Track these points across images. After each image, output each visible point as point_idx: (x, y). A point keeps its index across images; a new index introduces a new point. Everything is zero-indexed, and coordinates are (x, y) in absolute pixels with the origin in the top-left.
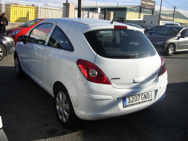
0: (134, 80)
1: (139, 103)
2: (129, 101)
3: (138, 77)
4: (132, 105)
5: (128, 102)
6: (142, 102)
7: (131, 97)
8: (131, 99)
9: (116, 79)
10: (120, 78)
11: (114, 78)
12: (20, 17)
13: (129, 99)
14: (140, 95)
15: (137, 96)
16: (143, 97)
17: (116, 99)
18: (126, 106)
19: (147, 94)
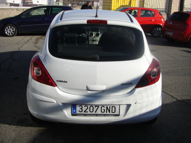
0: (87, 87)
1: (97, 115)
2: (81, 110)
3: (95, 84)
4: (85, 115)
5: (79, 111)
6: (101, 115)
7: (83, 106)
8: (84, 108)
9: (62, 81)
10: (67, 82)
11: (59, 80)
12: (122, 4)
13: (81, 107)
14: (98, 107)
15: (94, 106)
16: (104, 110)
17: (61, 104)
18: (76, 115)
19: (112, 107)
